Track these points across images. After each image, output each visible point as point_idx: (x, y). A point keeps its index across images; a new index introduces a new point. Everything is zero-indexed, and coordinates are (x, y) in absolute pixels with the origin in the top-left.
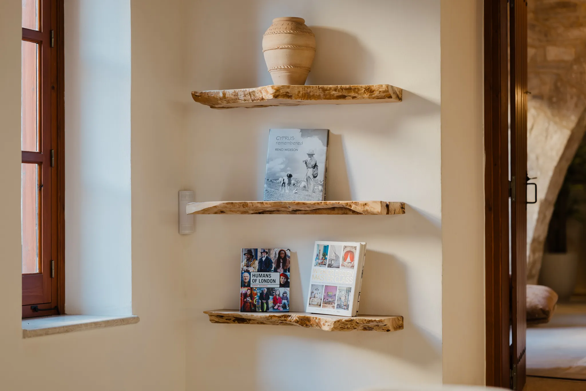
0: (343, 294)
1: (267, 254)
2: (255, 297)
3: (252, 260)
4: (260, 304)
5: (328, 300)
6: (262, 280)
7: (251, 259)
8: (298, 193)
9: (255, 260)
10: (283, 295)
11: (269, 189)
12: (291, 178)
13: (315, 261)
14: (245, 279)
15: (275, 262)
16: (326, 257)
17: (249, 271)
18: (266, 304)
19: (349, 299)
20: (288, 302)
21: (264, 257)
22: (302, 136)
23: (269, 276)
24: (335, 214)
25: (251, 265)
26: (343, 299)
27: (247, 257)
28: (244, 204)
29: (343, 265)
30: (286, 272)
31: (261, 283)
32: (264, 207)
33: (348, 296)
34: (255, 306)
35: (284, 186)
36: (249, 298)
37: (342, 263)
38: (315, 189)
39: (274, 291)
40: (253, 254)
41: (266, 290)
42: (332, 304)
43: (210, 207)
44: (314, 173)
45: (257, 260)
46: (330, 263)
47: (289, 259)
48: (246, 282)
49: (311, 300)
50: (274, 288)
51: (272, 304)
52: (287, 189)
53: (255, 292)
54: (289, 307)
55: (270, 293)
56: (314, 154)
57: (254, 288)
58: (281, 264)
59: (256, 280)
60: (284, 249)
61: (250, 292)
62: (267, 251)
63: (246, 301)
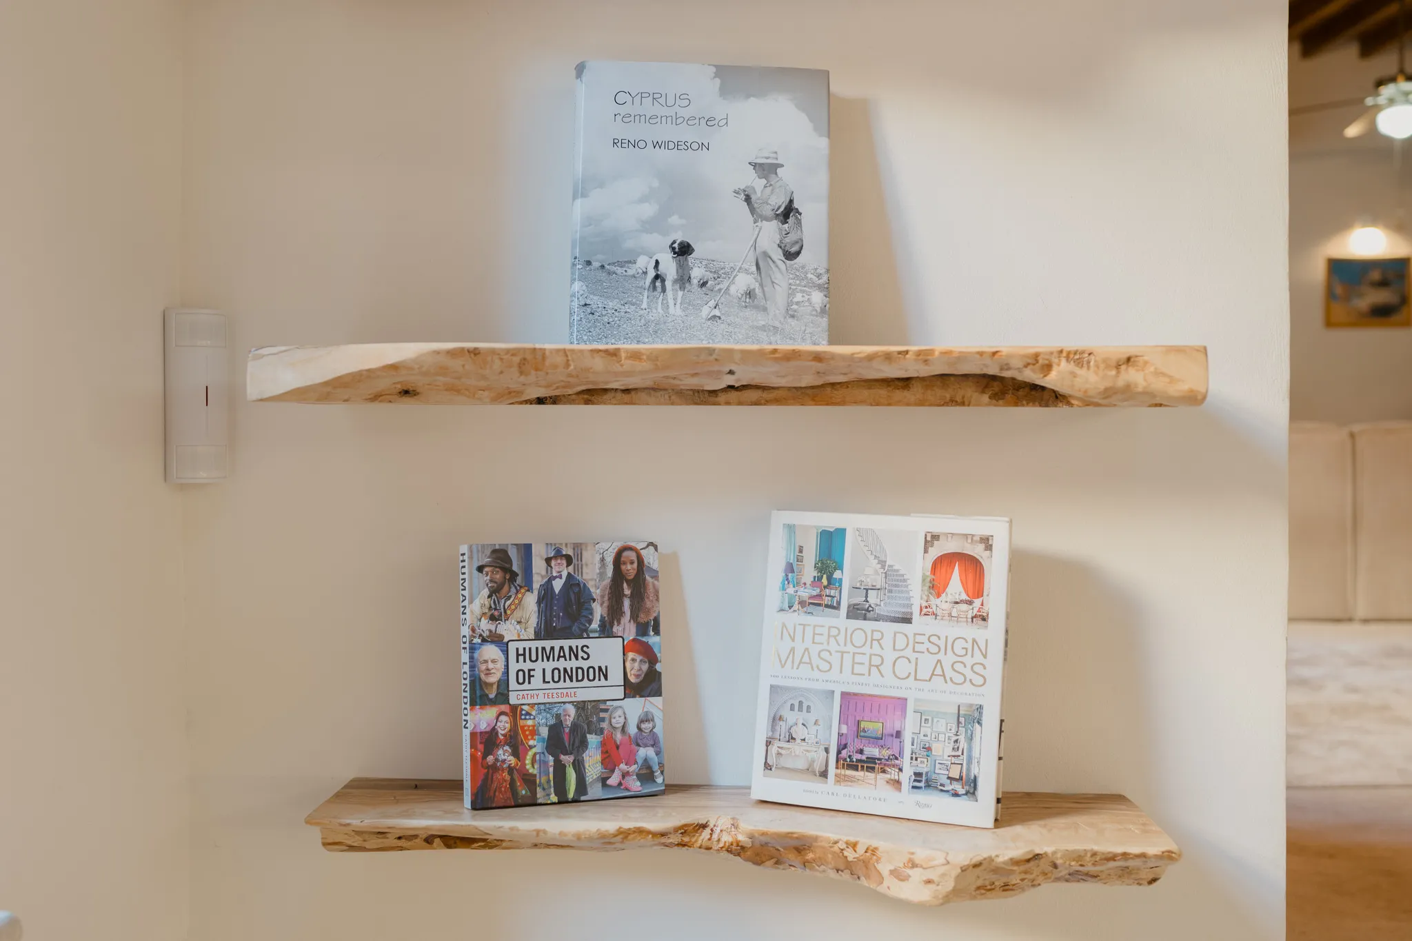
0: (943, 729)
1: (568, 565)
2: (531, 743)
3: (509, 591)
4: (551, 770)
5: (861, 752)
6: (556, 672)
7: (506, 587)
8: (723, 318)
9: (523, 591)
10: (639, 728)
11: (595, 301)
12: (691, 258)
13: (780, 593)
14: (488, 672)
15: (603, 597)
16: (837, 574)
17: (502, 637)
18: (575, 769)
19: (976, 753)
20: (657, 754)
21: (560, 577)
22: (724, 92)
23: (581, 654)
24: (908, 404)
25: (509, 612)
26: (942, 750)
27: (491, 581)
28: (529, 357)
29: (926, 611)
30: (645, 634)
31: (552, 685)
32: (620, 369)
33: (970, 739)
34: (530, 781)
35: (659, 289)
36: (505, 751)
37: (924, 604)
38: (797, 303)
39: (602, 715)
40: (515, 568)
41: (572, 711)
42: (884, 771)
43: (369, 370)
44: (787, 240)
45: (530, 589)
46: (860, 599)
47: (656, 582)
48: (491, 685)
49: (774, 749)
50: (605, 701)
51: (599, 767)
52: (673, 302)
53: (530, 723)
54: (662, 772)
55: (589, 724)
56: (782, 166)
57: (526, 708)
58: (627, 603)
59: (532, 673)
60: (633, 544)
61: (508, 726)
62: (570, 552)
63: (494, 764)
